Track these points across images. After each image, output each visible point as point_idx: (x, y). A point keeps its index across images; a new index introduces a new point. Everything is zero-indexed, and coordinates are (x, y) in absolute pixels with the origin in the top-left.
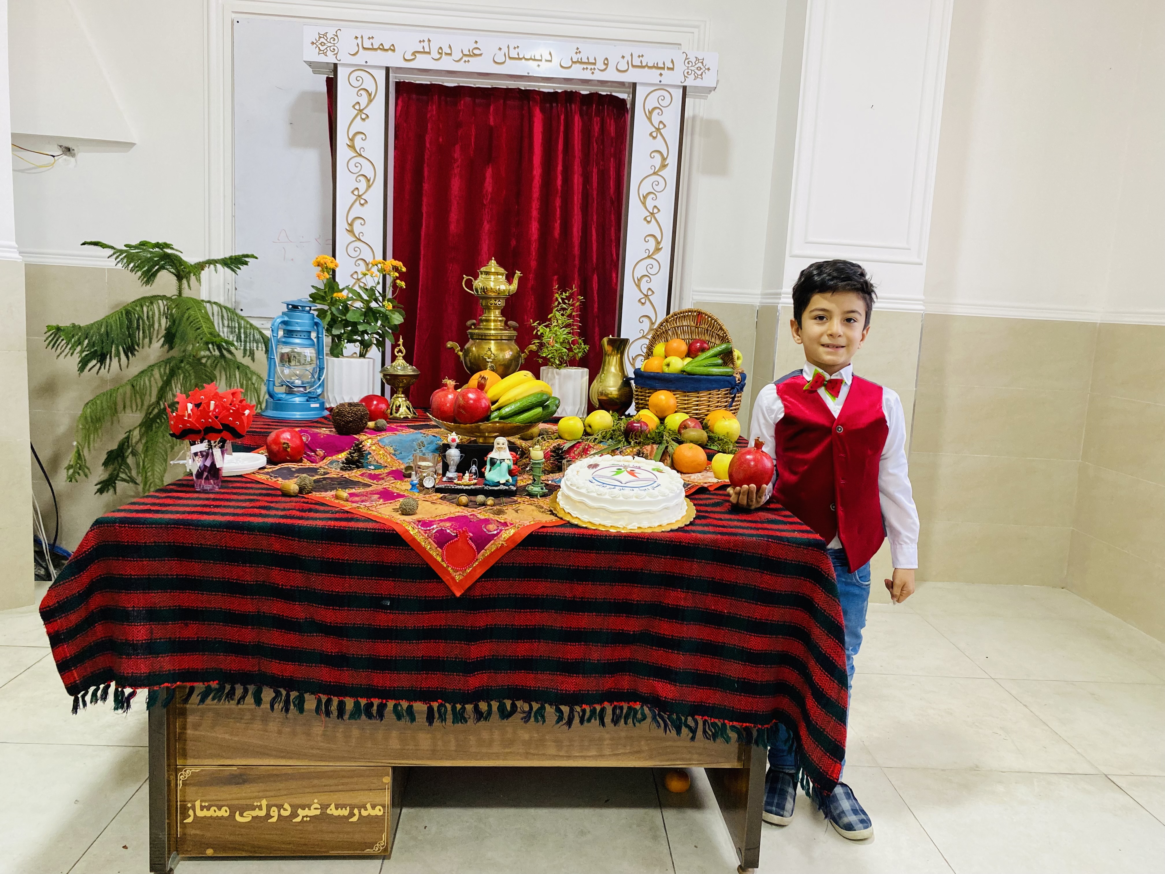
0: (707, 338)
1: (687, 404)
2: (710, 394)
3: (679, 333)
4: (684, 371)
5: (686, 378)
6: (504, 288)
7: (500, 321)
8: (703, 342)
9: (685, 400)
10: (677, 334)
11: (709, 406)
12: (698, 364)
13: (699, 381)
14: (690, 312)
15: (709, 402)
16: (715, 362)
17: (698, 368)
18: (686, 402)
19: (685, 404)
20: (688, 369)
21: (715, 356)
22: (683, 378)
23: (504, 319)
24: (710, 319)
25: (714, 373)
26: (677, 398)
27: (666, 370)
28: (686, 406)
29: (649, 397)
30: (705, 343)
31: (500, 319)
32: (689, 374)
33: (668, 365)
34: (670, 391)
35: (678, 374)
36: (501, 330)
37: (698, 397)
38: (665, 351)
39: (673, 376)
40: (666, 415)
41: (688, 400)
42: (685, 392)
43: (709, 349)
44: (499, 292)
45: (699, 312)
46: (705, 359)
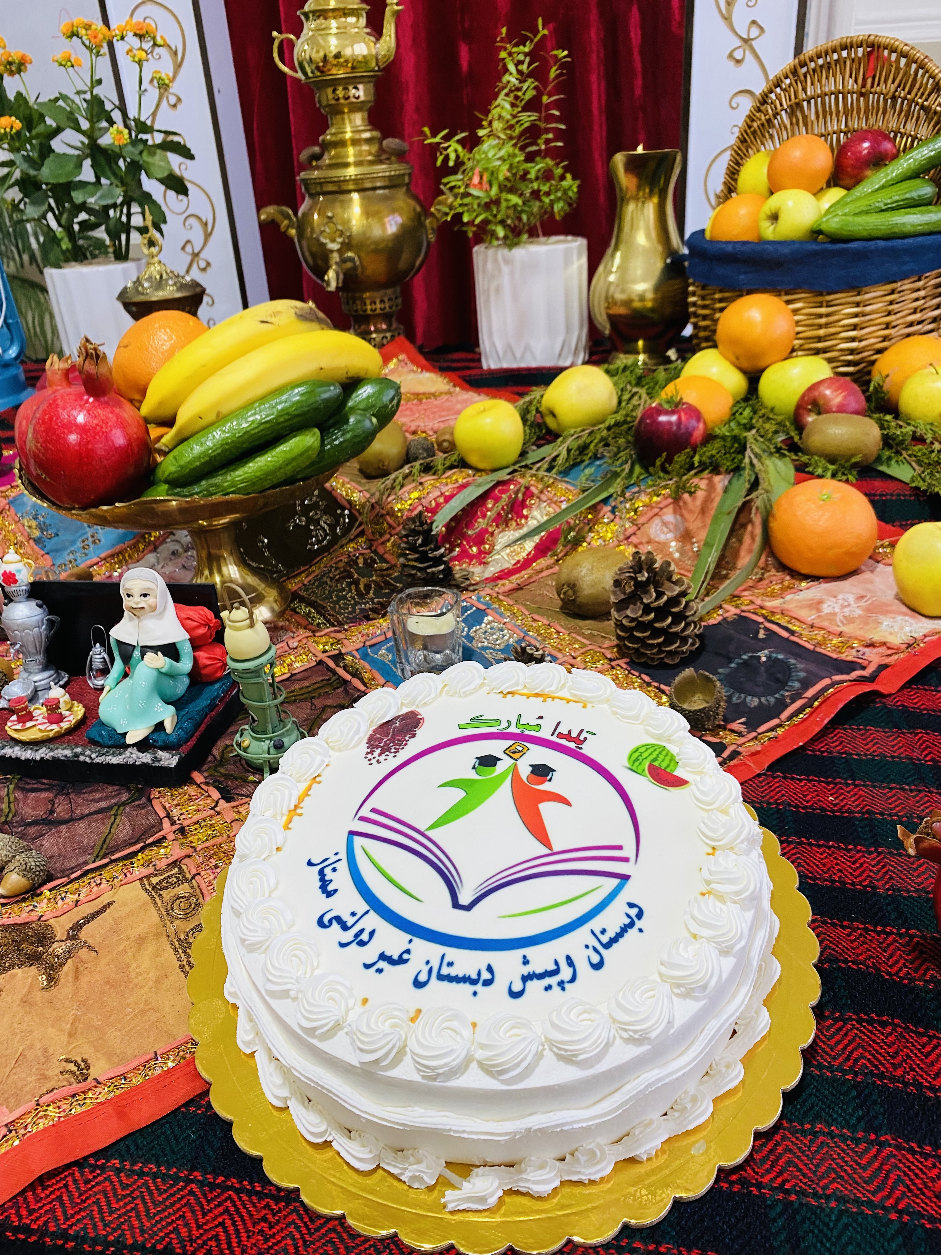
0: (893, 124)
1: (826, 325)
2: (893, 292)
3: (813, 117)
4: (819, 232)
5: (823, 253)
6: (365, 52)
7: (368, 141)
8: (879, 136)
9: (820, 316)
10: (805, 124)
11: (887, 326)
12: (862, 205)
13: (862, 256)
14: (844, 47)
15: (889, 314)
16: (914, 194)
17: (861, 219)
18: (823, 321)
19: (820, 327)
20: (833, 225)
21: (915, 175)
22: (814, 254)
23: (376, 134)
24: (903, 61)
25: (909, 229)
26: (795, 312)
27: (769, 232)
28: (822, 332)
29: (722, 310)
30: (886, 137)
31: (367, 135)
32: (835, 239)
33: (774, 217)
34: (778, 293)
35: (801, 242)
36: (372, 163)
37: (858, 305)
38: (770, 176)
39: (786, 250)
40: (762, 364)
41: (828, 315)
42: (821, 294)
43: (895, 156)
44: (355, 65)
45: (872, 45)
46: (883, 187)
